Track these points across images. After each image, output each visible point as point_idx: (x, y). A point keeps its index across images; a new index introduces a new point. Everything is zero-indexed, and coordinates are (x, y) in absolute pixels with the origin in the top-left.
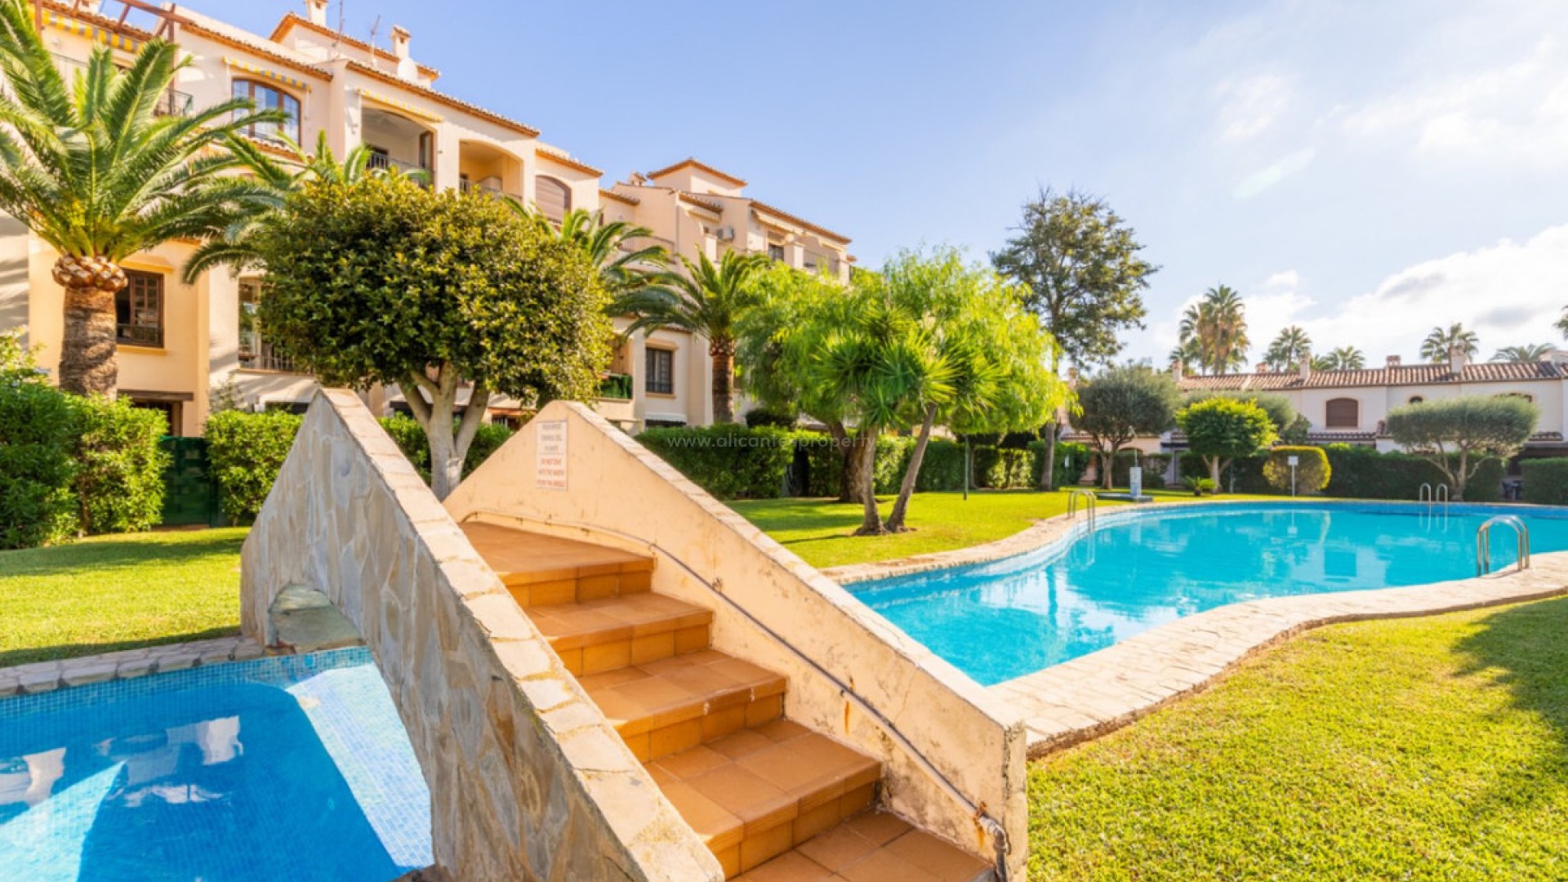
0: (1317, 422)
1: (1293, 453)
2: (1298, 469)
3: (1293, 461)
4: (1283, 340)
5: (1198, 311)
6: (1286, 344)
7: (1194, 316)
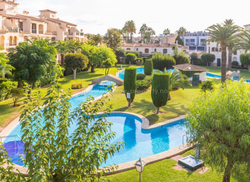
0: (144, 52)
1: (139, 59)
2: (140, 62)
3: (139, 61)
4: (143, 27)
5: (127, 23)
6: (144, 27)
7: (127, 24)
